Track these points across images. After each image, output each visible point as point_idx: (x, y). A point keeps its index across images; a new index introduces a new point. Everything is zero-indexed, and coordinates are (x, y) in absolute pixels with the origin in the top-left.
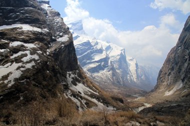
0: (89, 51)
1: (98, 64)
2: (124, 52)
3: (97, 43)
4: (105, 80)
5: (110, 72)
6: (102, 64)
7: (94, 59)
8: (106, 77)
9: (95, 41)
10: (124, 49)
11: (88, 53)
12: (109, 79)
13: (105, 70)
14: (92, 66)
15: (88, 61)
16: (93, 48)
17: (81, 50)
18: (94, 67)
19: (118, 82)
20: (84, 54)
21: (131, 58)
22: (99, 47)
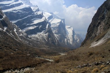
0: (29, 16)
1: (36, 27)
2: (64, 21)
3: (38, 10)
4: (40, 40)
5: (46, 34)
6: (40, 27)
7: (33, 23)
8: (42, 37)
9: (37, 8)
10: (64, 19)
11: (29, 17)
12: (44, 39)
13: (42, 32)
14: (31, 28)
15: (28, 24)
16: (34, 14)
17: (22, 14)
18: (33, 30)
19: (53, 42)
20: (25, 18)
21: (69, 26)
22: (39, 13)
